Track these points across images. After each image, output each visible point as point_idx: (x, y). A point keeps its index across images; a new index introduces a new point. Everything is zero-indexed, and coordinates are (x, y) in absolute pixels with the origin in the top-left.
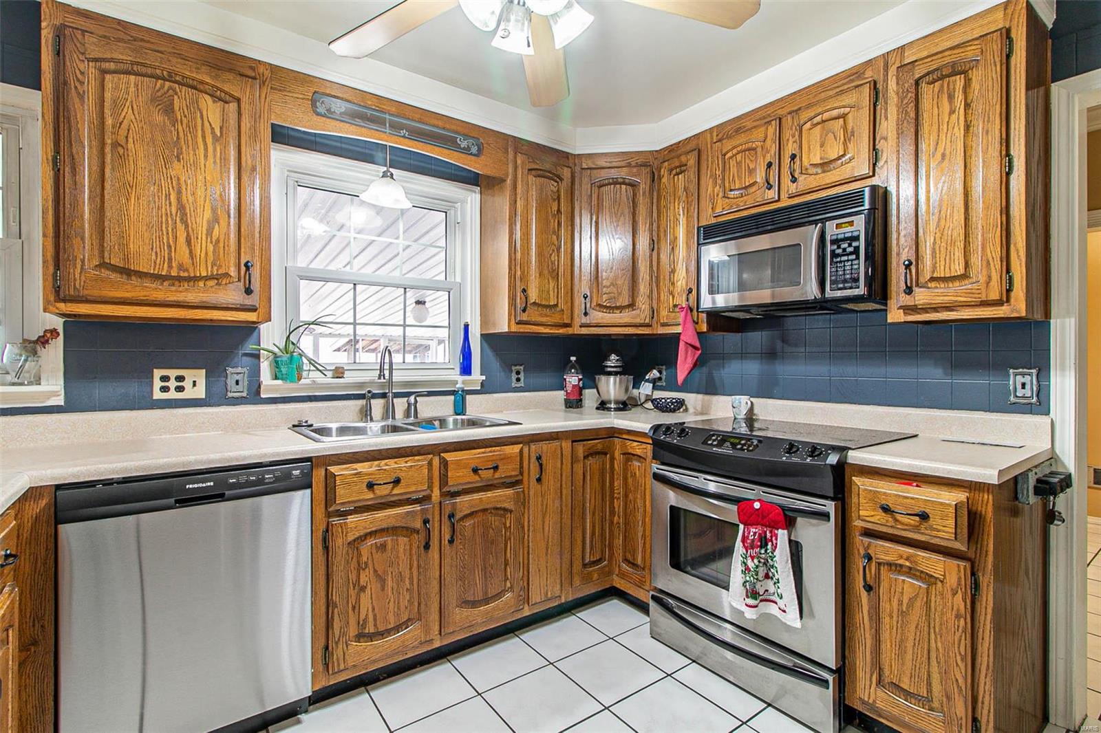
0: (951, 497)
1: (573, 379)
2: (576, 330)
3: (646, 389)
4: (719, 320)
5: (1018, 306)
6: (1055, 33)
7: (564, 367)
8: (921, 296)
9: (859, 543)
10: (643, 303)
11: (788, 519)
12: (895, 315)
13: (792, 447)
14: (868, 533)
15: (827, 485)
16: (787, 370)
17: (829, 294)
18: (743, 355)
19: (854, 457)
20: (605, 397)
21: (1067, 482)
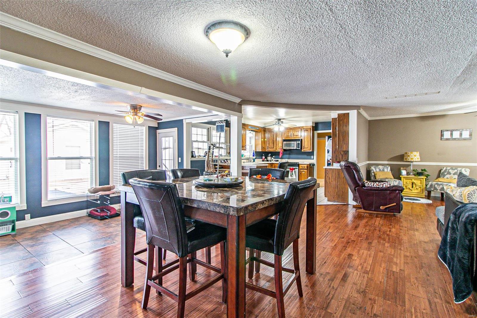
0: (306, 165)
1: (264, 157)
2: (267, 151)
3: (273, 159)
4: (285, 150)
5: (311, 151)
6: (315, 127)
7: (262, 156)
8: (305, 149)
9: (300, 170)
10: (275, 148)
11: (294, 169)
12: (303, 151)
13: (294, 163)
14: (301, 169)
15: (298, 165)
16: (292, 156)
17: (297, 148)
18: (286, 154)
19: (300, 163)
20: (268, 160)
21: (314, 165)
